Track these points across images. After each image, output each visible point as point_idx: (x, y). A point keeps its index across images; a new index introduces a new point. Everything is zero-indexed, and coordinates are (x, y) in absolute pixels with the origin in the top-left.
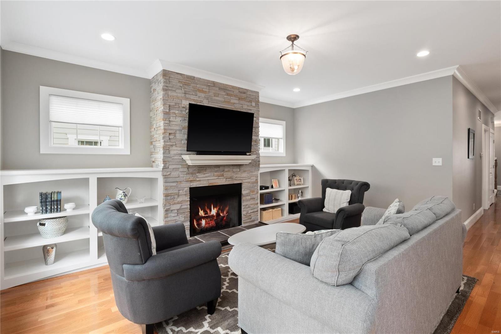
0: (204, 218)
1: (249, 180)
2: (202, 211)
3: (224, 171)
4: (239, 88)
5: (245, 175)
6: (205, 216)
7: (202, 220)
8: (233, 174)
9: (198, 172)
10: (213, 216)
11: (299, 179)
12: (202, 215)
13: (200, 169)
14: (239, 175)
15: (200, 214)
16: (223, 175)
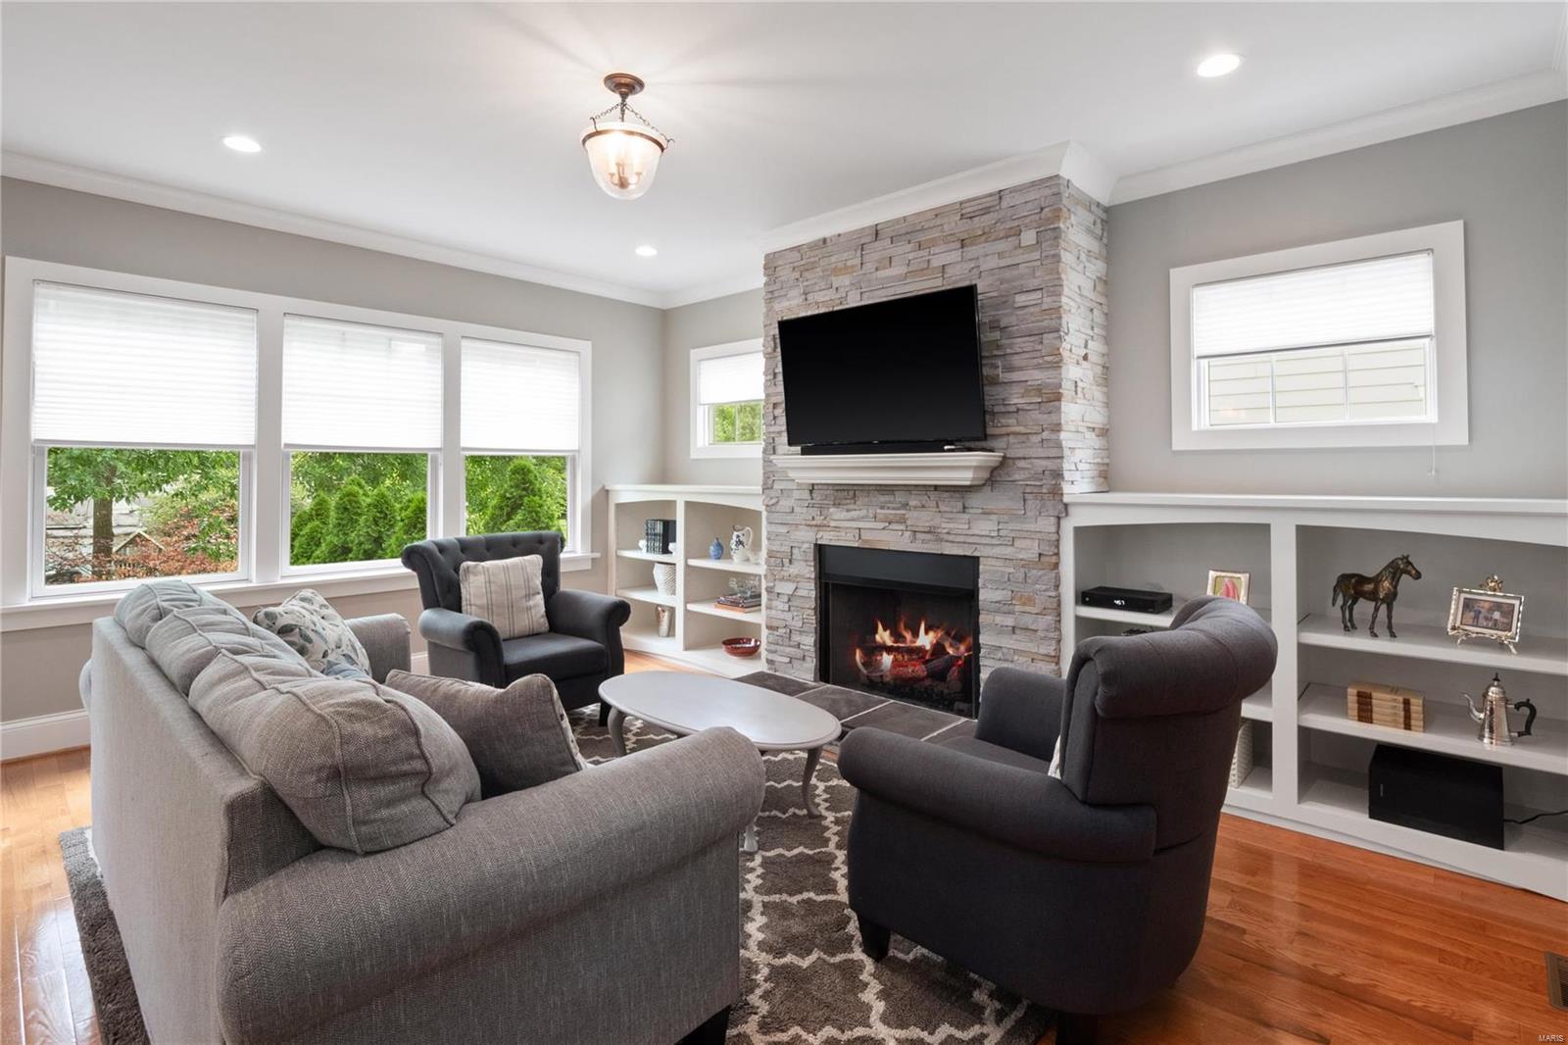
0: (889, 650)
1: (1008, 551)
2: (888, 632)
3: (905, 506)
4: (961, 203)
5: (986, 527)
6: (895, 645)
7: (881, 655)
8: (937, 521)
9: (836, 505)
10: (921, 650)
11: (1498, 606)
12: (884, 642)
13: (839, 493)
14: (961, 526)
15: (878, 637)
16: (902, 520)
